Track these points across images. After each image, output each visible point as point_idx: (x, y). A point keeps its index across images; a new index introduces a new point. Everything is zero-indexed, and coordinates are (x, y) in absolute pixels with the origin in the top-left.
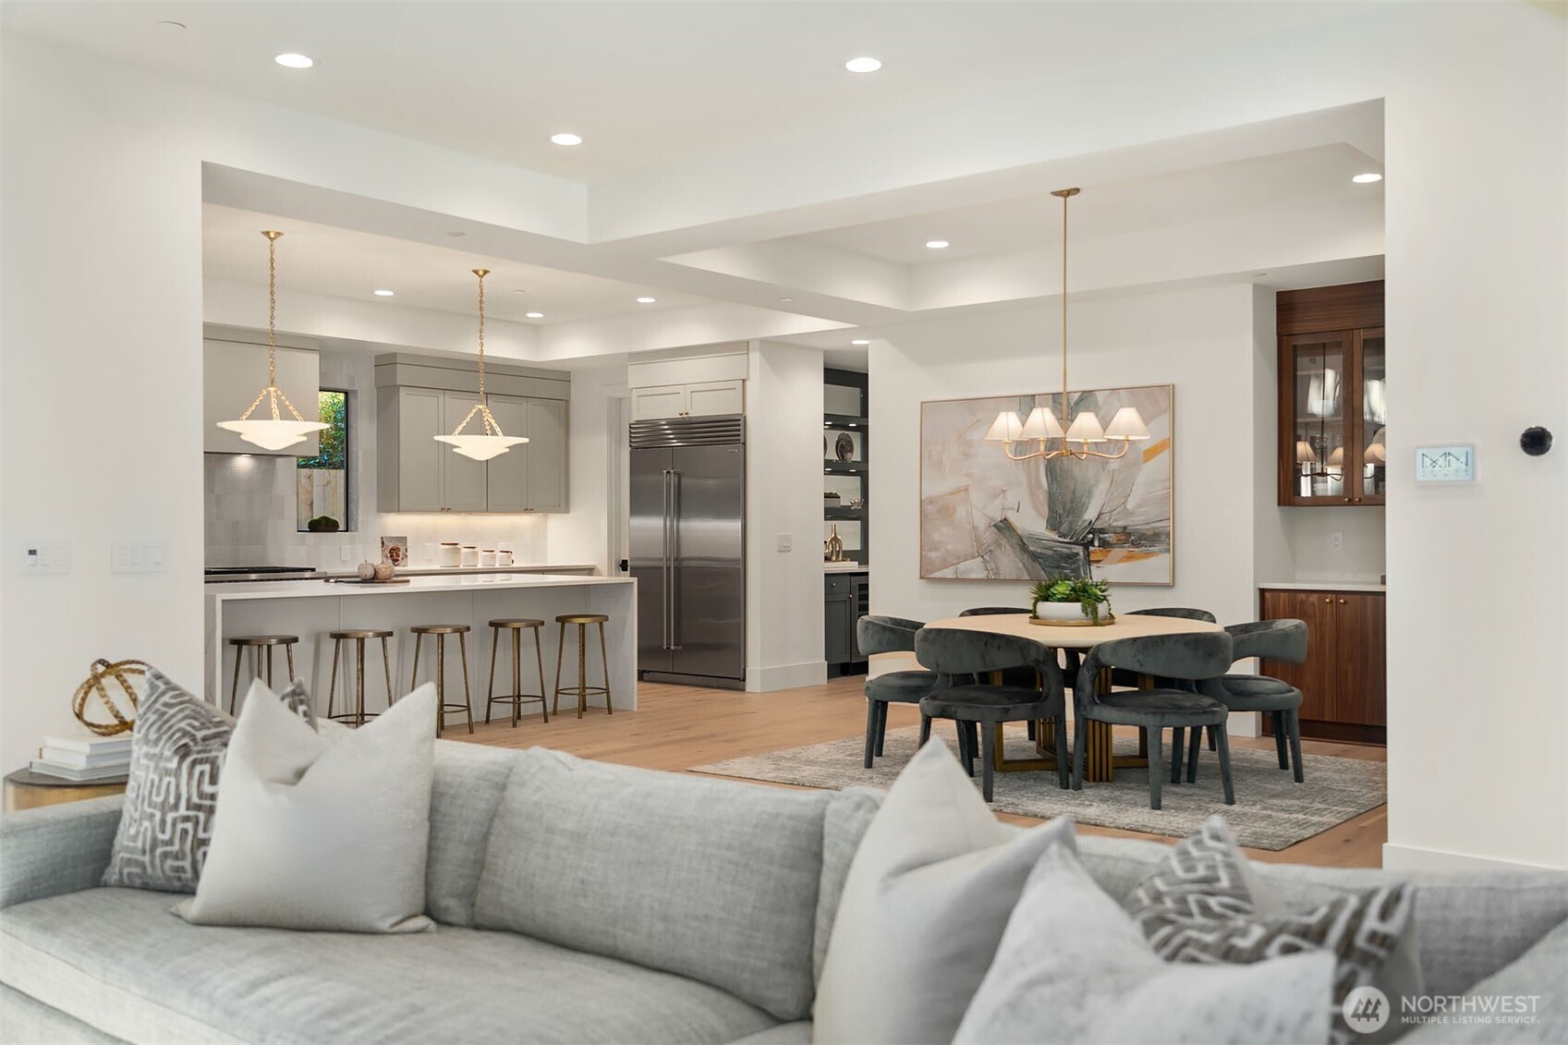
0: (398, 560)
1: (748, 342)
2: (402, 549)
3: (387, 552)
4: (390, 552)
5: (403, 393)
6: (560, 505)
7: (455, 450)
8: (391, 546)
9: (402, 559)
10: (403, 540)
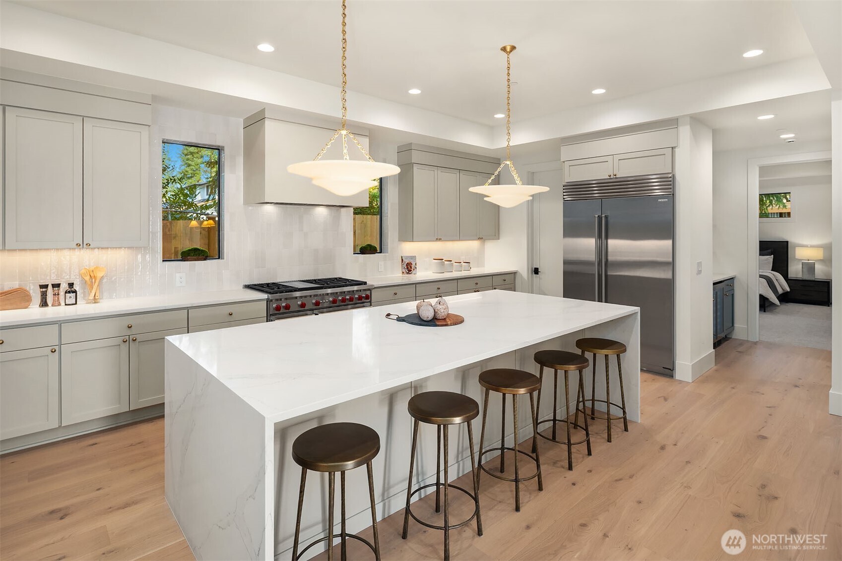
0: (411, 270)
1: (677, 119)
2: (414, 264)
3: (405, 266)
4: (407, 265)
5: (415, 168)
6: (495, 236)
7: (486, 199)
8: (407, 261)
9: (414, 270)
10: (414, 258)
